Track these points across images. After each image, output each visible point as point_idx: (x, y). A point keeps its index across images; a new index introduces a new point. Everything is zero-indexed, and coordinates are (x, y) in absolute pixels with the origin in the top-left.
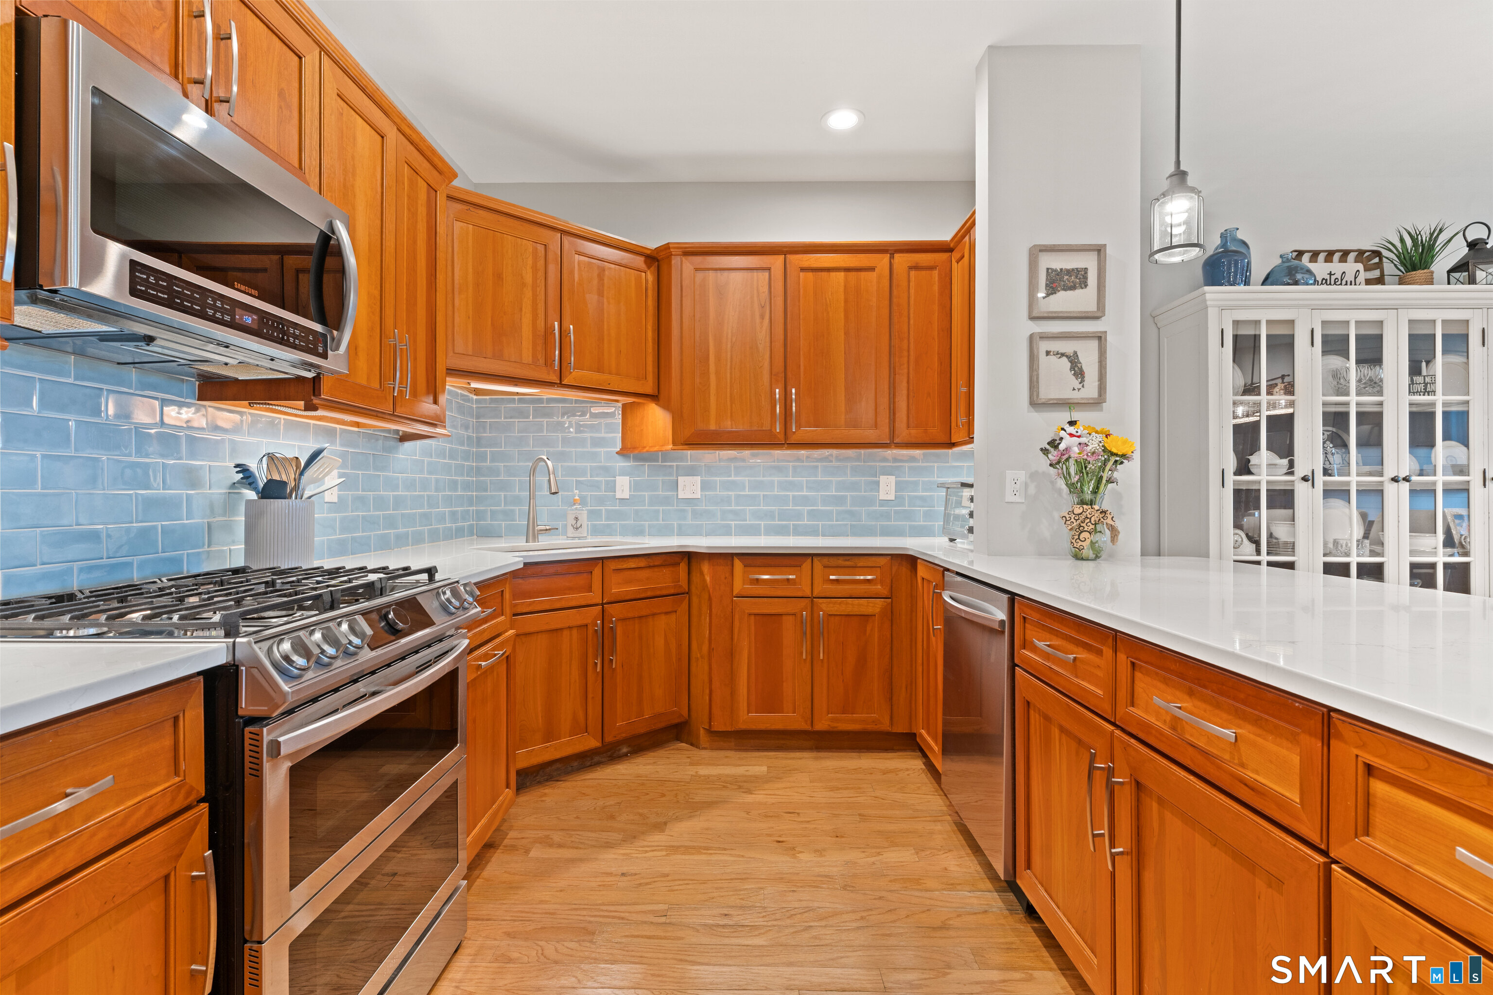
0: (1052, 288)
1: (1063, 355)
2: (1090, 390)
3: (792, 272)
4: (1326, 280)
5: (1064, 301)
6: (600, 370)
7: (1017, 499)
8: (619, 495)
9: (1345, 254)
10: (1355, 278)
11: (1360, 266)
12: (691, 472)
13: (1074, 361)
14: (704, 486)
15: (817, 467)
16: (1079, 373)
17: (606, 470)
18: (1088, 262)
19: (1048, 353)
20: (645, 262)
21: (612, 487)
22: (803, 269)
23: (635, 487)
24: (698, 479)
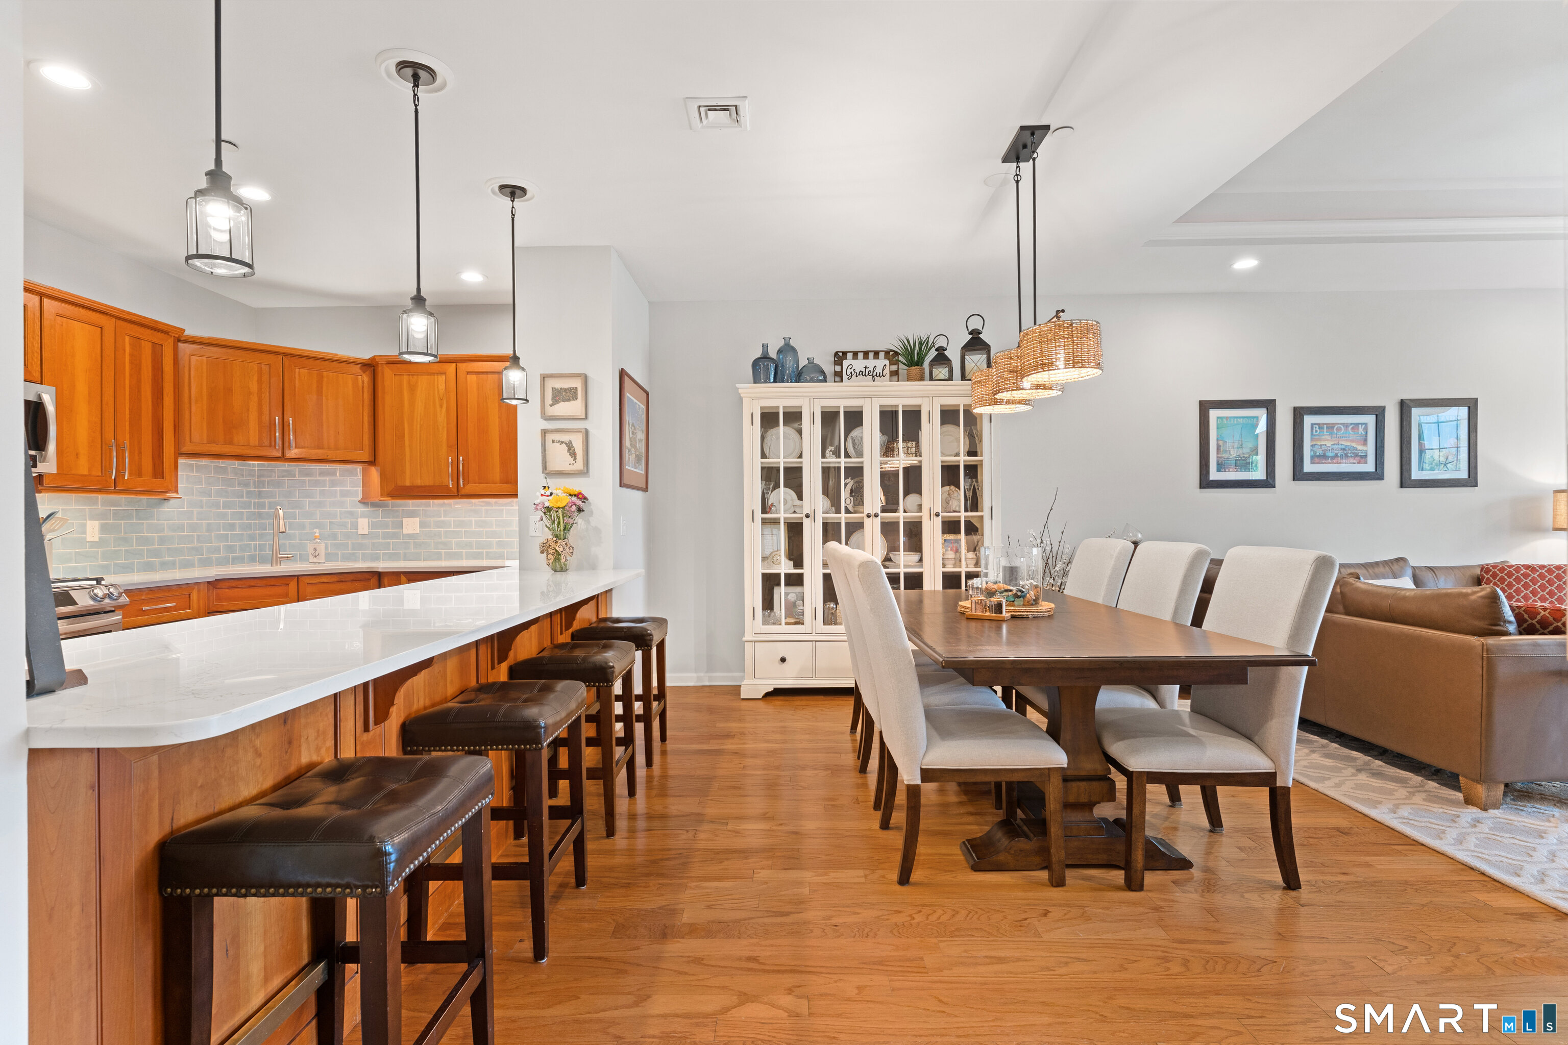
0: (555, 401)
1: (562, 442)
2: (579, 465)
3: (462, 375)
4: (863, 372)
5: (563, 408)
6: (319, 447)
7: (537, 534)
8: (360, 532)
9: (876, 354)
10: (883, 370)
11: (887, 362)
12: (412, 514)
13: (570, 446)
14: (423, 525)
15: (502, 510)
16: (573, 455)
17: (351, 514)
18: (577, 384)
19: (553, 441)
20: (361, 368)
21: (355, 526)
22: (468, 373)
23: (373, 526)
24: (418, 519)
